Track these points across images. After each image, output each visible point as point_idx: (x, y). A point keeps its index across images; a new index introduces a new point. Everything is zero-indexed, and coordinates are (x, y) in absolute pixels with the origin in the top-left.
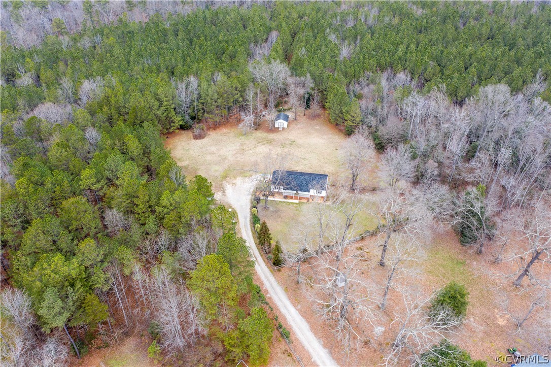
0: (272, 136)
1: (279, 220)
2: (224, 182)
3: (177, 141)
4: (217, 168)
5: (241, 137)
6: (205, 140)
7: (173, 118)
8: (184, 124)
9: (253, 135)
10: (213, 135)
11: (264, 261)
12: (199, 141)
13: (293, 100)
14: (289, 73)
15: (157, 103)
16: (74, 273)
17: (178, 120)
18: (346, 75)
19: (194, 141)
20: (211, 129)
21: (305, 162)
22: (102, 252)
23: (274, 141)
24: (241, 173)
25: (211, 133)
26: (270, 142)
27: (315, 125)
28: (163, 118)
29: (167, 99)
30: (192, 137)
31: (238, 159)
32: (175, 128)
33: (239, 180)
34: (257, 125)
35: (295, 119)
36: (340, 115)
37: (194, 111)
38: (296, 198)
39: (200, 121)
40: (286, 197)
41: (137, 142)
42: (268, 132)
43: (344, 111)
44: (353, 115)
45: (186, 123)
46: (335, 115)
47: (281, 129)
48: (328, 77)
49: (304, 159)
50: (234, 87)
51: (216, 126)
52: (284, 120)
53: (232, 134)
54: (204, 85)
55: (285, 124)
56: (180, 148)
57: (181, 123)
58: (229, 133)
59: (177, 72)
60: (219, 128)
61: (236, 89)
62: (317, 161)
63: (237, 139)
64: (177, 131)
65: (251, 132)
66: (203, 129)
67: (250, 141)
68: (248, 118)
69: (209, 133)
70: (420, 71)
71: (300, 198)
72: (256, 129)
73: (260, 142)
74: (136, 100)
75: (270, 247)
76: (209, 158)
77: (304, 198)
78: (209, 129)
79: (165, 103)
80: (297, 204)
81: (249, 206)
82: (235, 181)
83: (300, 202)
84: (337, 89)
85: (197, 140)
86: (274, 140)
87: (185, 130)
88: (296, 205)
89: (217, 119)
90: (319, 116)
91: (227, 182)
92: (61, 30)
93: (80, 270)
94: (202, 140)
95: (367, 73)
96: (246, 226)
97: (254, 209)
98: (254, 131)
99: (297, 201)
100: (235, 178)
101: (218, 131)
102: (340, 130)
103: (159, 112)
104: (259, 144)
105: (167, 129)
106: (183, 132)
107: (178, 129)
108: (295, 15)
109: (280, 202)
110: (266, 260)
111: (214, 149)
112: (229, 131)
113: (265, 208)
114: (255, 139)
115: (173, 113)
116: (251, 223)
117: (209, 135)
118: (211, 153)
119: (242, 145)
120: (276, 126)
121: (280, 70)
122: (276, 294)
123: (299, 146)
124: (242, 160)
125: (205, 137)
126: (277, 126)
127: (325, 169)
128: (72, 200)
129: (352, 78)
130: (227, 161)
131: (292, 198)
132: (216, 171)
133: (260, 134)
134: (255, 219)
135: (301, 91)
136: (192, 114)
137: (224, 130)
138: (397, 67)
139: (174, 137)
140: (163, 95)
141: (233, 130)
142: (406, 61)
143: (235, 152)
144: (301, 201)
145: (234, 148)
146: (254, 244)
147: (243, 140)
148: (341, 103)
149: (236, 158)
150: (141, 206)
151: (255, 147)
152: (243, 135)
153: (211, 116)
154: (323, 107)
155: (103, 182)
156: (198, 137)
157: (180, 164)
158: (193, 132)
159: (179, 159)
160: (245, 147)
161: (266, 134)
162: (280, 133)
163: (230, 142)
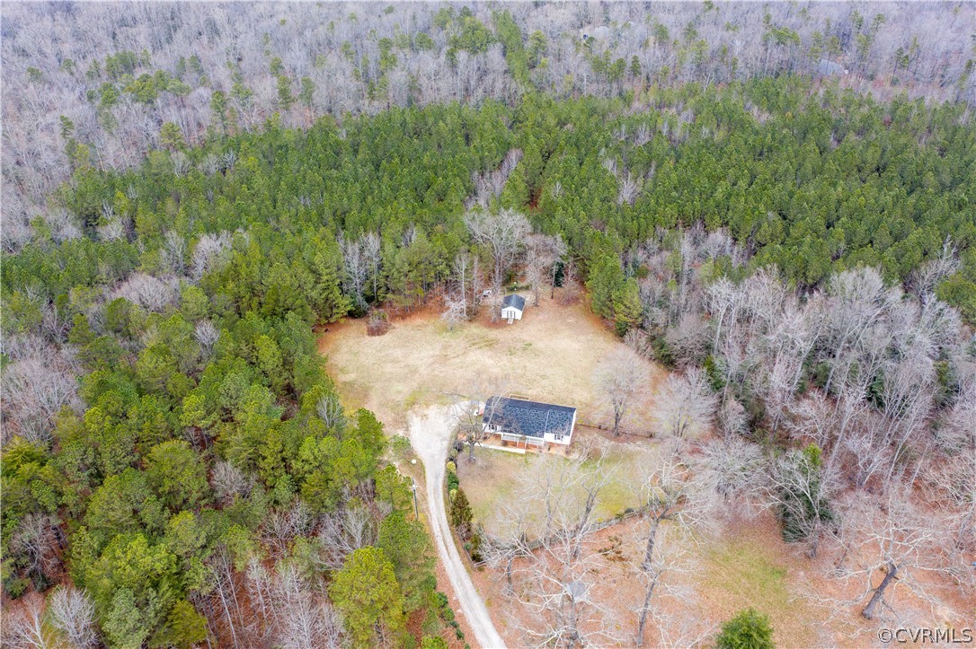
0: (494, 334)
1: (491, 482)
2: (409, 412)
3: (341, 337)
4: (400, 387)
5: (444, 334)
6: (386, 338)
7: (337, 301)
8: (354, 308)
9: (465, 330)
10: (400, 329)
11: (459, 552)
12: (377, 339)
13: (532, 274)
14: (529, 228)
15: (311, 278)
16: (159, 567)
17: (345, 304)
18: (624, 234)
19: (368, 338)
20: (397, 319)
21: (545, 382)
22: (203, 534)
23: (497, 343)
24: (438, 397)
25: (397, 325)
26: (490, 344)
27: (568, 316)
28: (321, 301)
29: (328, 271)
30: (366, 332)
31: (437, 373)
32: (340, 315)
33: (433, 411)
35: (536, 305)
36: (608, 303)
37: (371, 288)
38: (521, 446)
39: (380, 305)
40: (505, 444)
41: (274, 347)
42: (489, 327)
43: (613, 297)
44: (628, 305)
45: (358, 307)
46: (599, 303)
47: (511, 322)
48: (593, 238)
49: (543, 377)
50: (437, 252)
51: (405, 314)
52: (516, 307)
53: (430, 328)
54: (390, 248)
55: (518, 313)
56: (344, 349)
57: (349, 308)
58: (426, 326)
59: (349, 221)
60: (410, 316)
61: (440, 255)
62: (563, 381)
63: (438, 337)
64: (343, 321)
65: (461, 325)
66: (384, 318)
67: (457, 342)
68: (457, 306)
69: (394, 325)
70: (749, 229)
71: (528, 447)
72: (470, 321)
73: (474, 344)
74: (279, 276)
75: (469, 530)
76: (389, 368)
77: (535, 447)
78: (394, 317)
79: (325, 278)
80: (522, 455)
81: (444, 457)
82: (426, 412)
83: (527, 453)
84: (605, 260)
85: (374, 337)
86: (497, 341)
87: (355, 318)
88: (519, 458)
89: (409, 303)
91: (414, 412)
92: (174, 140)
93: (170, 561)
94: (382, 337)
95: (660, 230)
96: (435, 490)
97: (451, 462)
98: (468, 324)
99: (522, 451)
100: (427, 406)
101: (408, 321)
102: (608, 328)
103: (314, 294)
104: (473, 347)
105: (327, 318)
106: (352, 321)
107: (346, 316)
108: (552, 121)
109: (495, 450)
110: (462, 550)
111: (398, 353)
112: (426, 323)
113: (469, 460)
114: (466, 337)
115: (337, 292)
116: (444, 486)
117: (394, 328)
118: (393, 362)
119: (445, 348)
120: (502, 317)
121: (515, 223)
122: (471, 609)
123: (537, 354)
124: (443, 375)
125: (386, 332)
126: (504, 316)
127: (575, 396)
128: (166, 446)
129: (634, 238)
130: (417, 375)
131: (514, 445)
132: (399, 392)
133: (475, 329)
134: (452, 481)
135: (547, 261)
136: (369, 293)
137: (418, 321)
138: (712, 219)
139: (337, 330)
140: (322, 266)
141: (432, 321)
142: (728, 210)
143: (431, 360)
144: (529, 451)
145: (431, 353)
146: (446, 522)
147: (447, 340)
148: (610, 283)
149: (433, 370)
150: (270, 459)
151: (465, 353)
152: (447, 331)
153: (397, 297)
155: (215, 416)
156: (375, 332)
157: (342, 378)
158: (367, 323)
159: (342, 370)
160: (449, 352)
161: (486, 330)
162: (508, 328)
163: (426, 342)
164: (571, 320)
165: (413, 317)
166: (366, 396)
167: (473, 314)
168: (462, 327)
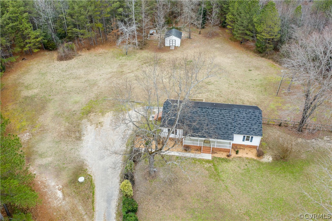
0: (161, 55)
3: (34, 63)
5: (121, 58)
9: (137, 55)
10: (85, 55)
12: (64, 63)
19: (57, 63)
20: (84, 49)
23: (164, 61)
24: (114, 105)
25: (83, 54)
26: (157, 62)
30: (56, 59)
32: (31, 45)
34: (143, 45)
35: (190, 38)
38: (207, 151)
40: (187, 149)
42: (157, 51)
47: (172, 48)
51: (90, 45)
52: (176, 36)
53: (110, 54)
55: (178, 41)
58: (106, 53)
60: (94, 48)
63: (116, 60)
65: (134, 52)
66: (73, 49)
69: (80, 53)
71: (214, 151)
72: (141, 49)
78: (80, 49)
85: (62, 62)
87: (50, 50)
90: (217, 35)
98: (140, 51)
101: (91, 51)
106: (47, 53)
112: (106, 51)
113: (149, 173)
114: (139, 59)
116: (118, 214)
117: (80, 55)
120: (166, 45)
125: (73, 58)
131: (198, 149)
133: (145, 54)
137: (100, 50)
139: (33, 59)
141: (112, 50)
147: (123, 61)
152: (123, 55)
154: (223, 25)
156: (64, 58)
158: (59, 52)
160: (125, 69)
161: (154, 53)
162: (172, 52)
163: (105, 63)
164: (218, 46)
165: (96, 48)
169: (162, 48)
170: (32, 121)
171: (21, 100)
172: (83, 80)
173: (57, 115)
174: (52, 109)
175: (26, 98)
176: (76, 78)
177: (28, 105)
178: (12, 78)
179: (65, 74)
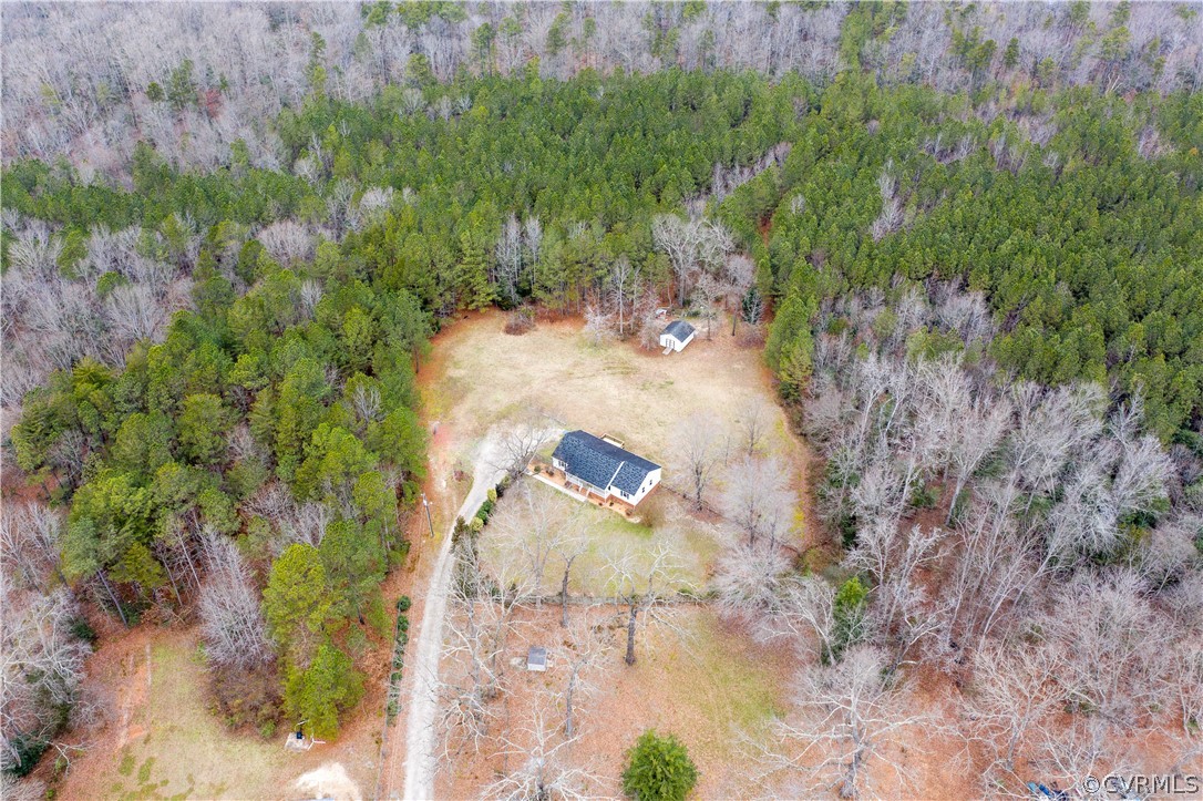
0: (642, 362)
20: (544, 321)
25: (541, 328)
31: (549, 390)
33: (520, 429)
35: (708, 340)
47: (666, 352)
52: (678, 336)
56: (472, 342)
57: (494, 297)
67: (593, 361)
69: (537, 326)
73: (609, 368)
82: (511, 429)
86: (637, 371)
87: (503, 310)
91: (498, 427)
98: (618, 344)
100: (516, 424)
101: (554, 326)
104: (607, 372)
107: (488, 306)
111: (523, 358)
114: (606, 358)
117: (536, 330)
119: (576, 365)
124: (554, 394)
126: (661, 343)
130: (527, 388)
132: (497, 401)
133: (623, 352)
139: (477, 319)
143: (552, 375)
145: (557, 367)
147: (584, 357)
149: (547, 387)
151: (594, 375)
152: (589, 347)
156: (513, 330)
157: (453, 372)
159: (455, 363)
160: (577, 371)
161: (633, 355)
163: (559, 353)
165: (563, 322)
166: (462, 397)
167: (629, 335)
168: (610, 345)
169: (654, 350)
170: (447, 408)
171: (444, 379)
172: (519, 372)
173: (472, 411)
174: (470, 402)
175: (451, 378)
176: (513, 367)
177: (449, 388)
178: (444, 344)
179: (503, 356)
